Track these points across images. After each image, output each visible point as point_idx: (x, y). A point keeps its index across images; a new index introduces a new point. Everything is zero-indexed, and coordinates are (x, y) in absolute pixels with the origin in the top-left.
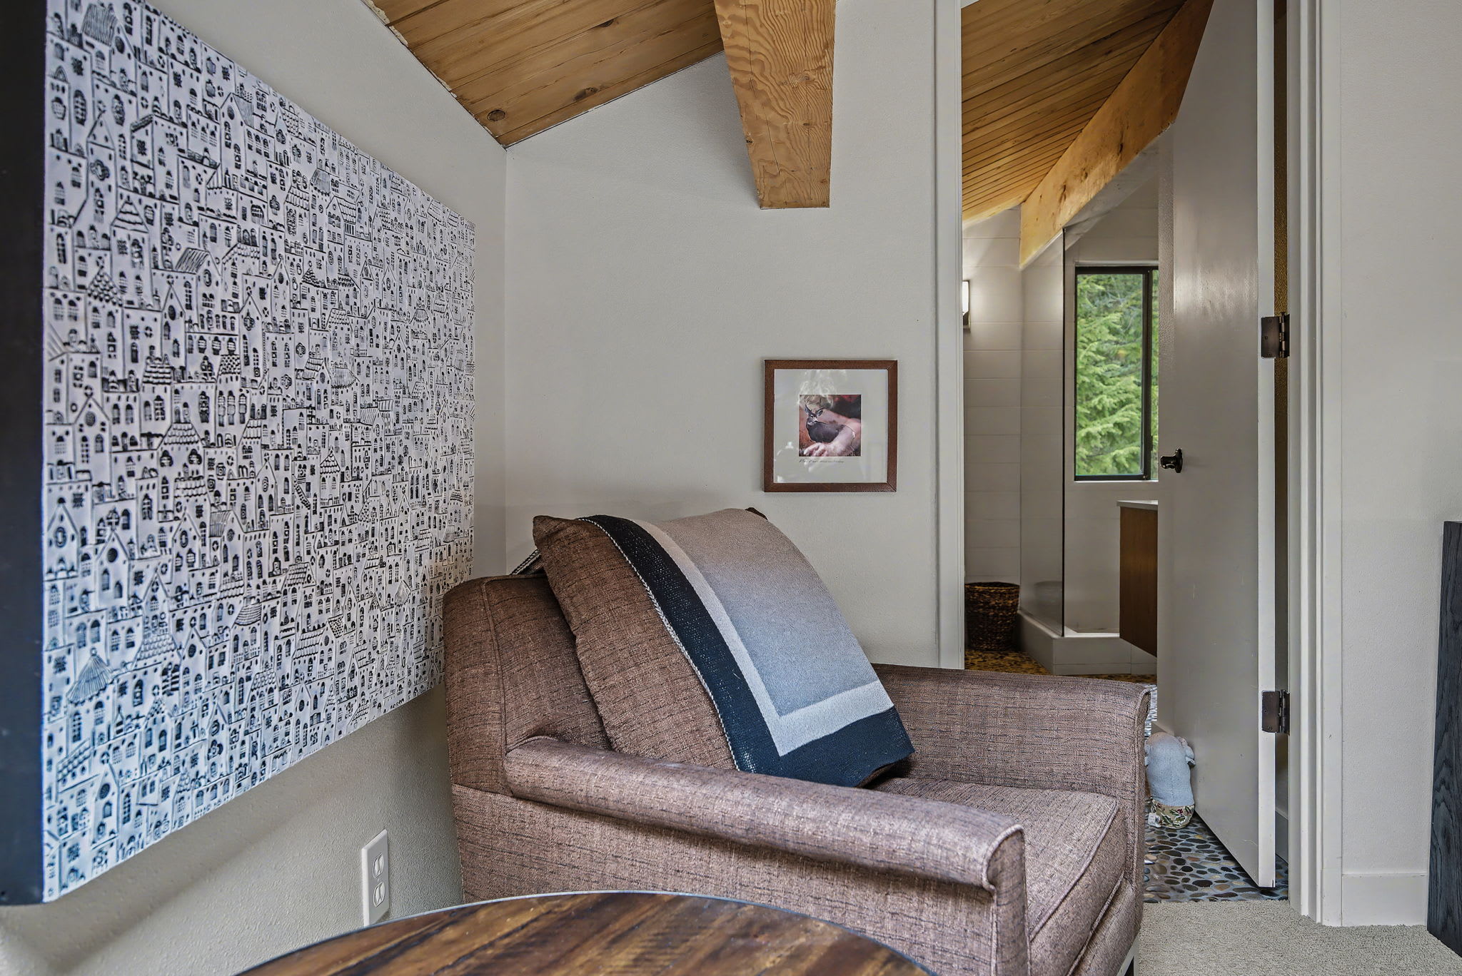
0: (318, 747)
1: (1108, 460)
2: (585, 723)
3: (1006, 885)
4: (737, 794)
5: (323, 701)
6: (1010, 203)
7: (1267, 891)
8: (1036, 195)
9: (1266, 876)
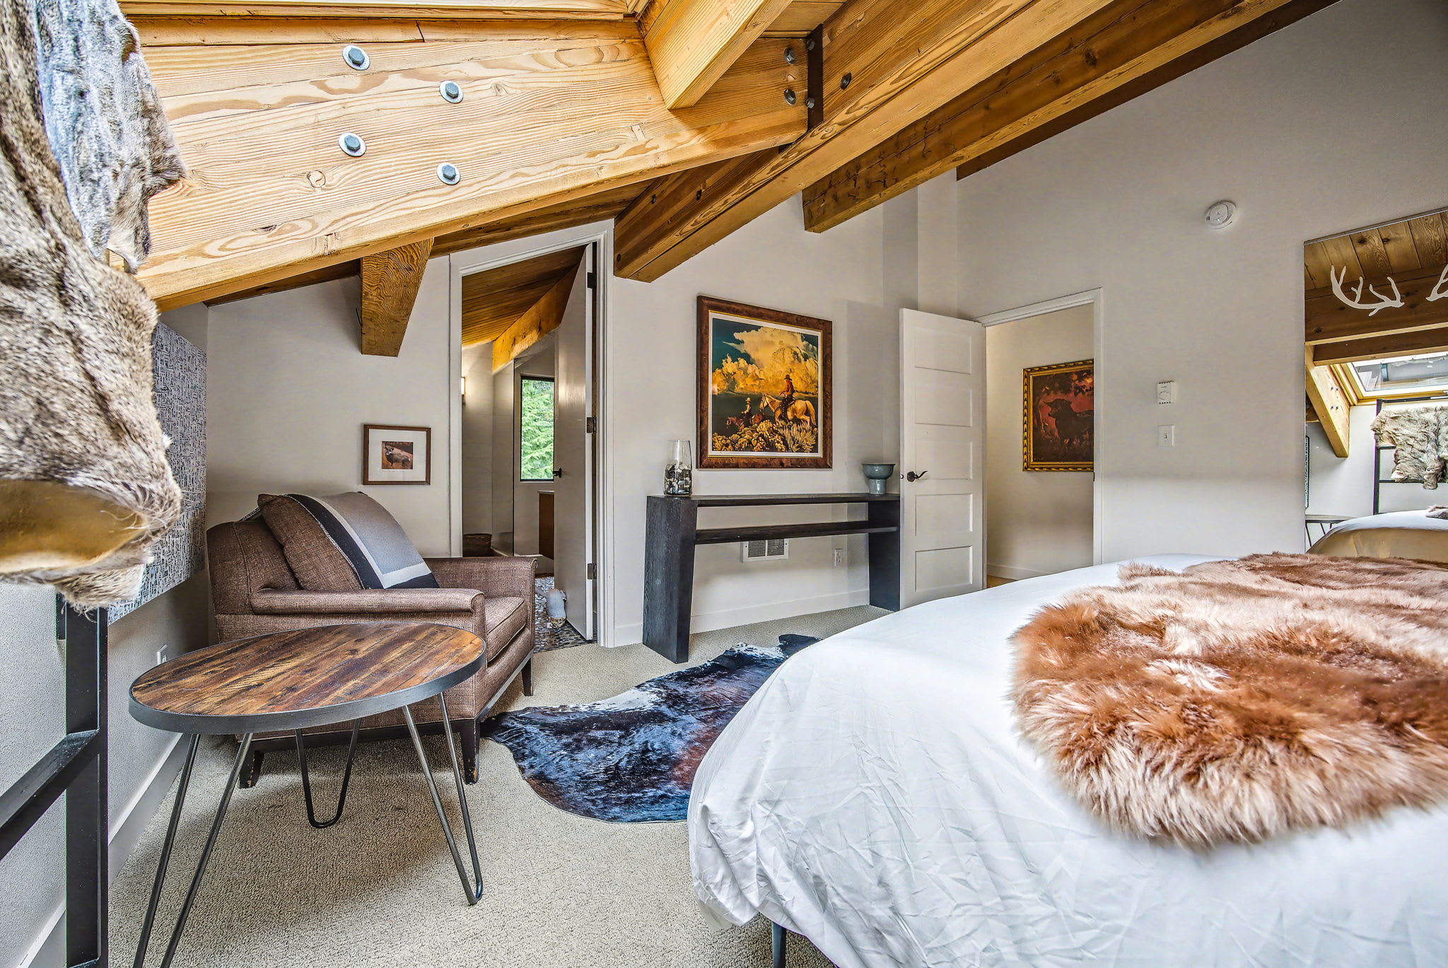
0: (156, 595)
1: (542, 471)
2: (289, 581)
3: (478, 610)
4: (373, 595)
5: (158, 575)
6: (488, 340)
7: (590, 642)
8: (500, 340)
9: (589, 636)
